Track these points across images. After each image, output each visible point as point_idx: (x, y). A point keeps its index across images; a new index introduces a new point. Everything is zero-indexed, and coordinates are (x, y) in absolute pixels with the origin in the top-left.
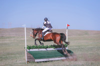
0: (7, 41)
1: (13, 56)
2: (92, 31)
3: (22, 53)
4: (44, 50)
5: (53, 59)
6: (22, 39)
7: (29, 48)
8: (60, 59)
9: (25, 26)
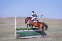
0: (4, 26)
1: (7, 35)
2: (56, 19)
3: (13, 33)
4: (27, 31)
5: (32, 37)
6: (13, 24)
7: (18, 30)
8: (37, 36)
9: (15, 16)
